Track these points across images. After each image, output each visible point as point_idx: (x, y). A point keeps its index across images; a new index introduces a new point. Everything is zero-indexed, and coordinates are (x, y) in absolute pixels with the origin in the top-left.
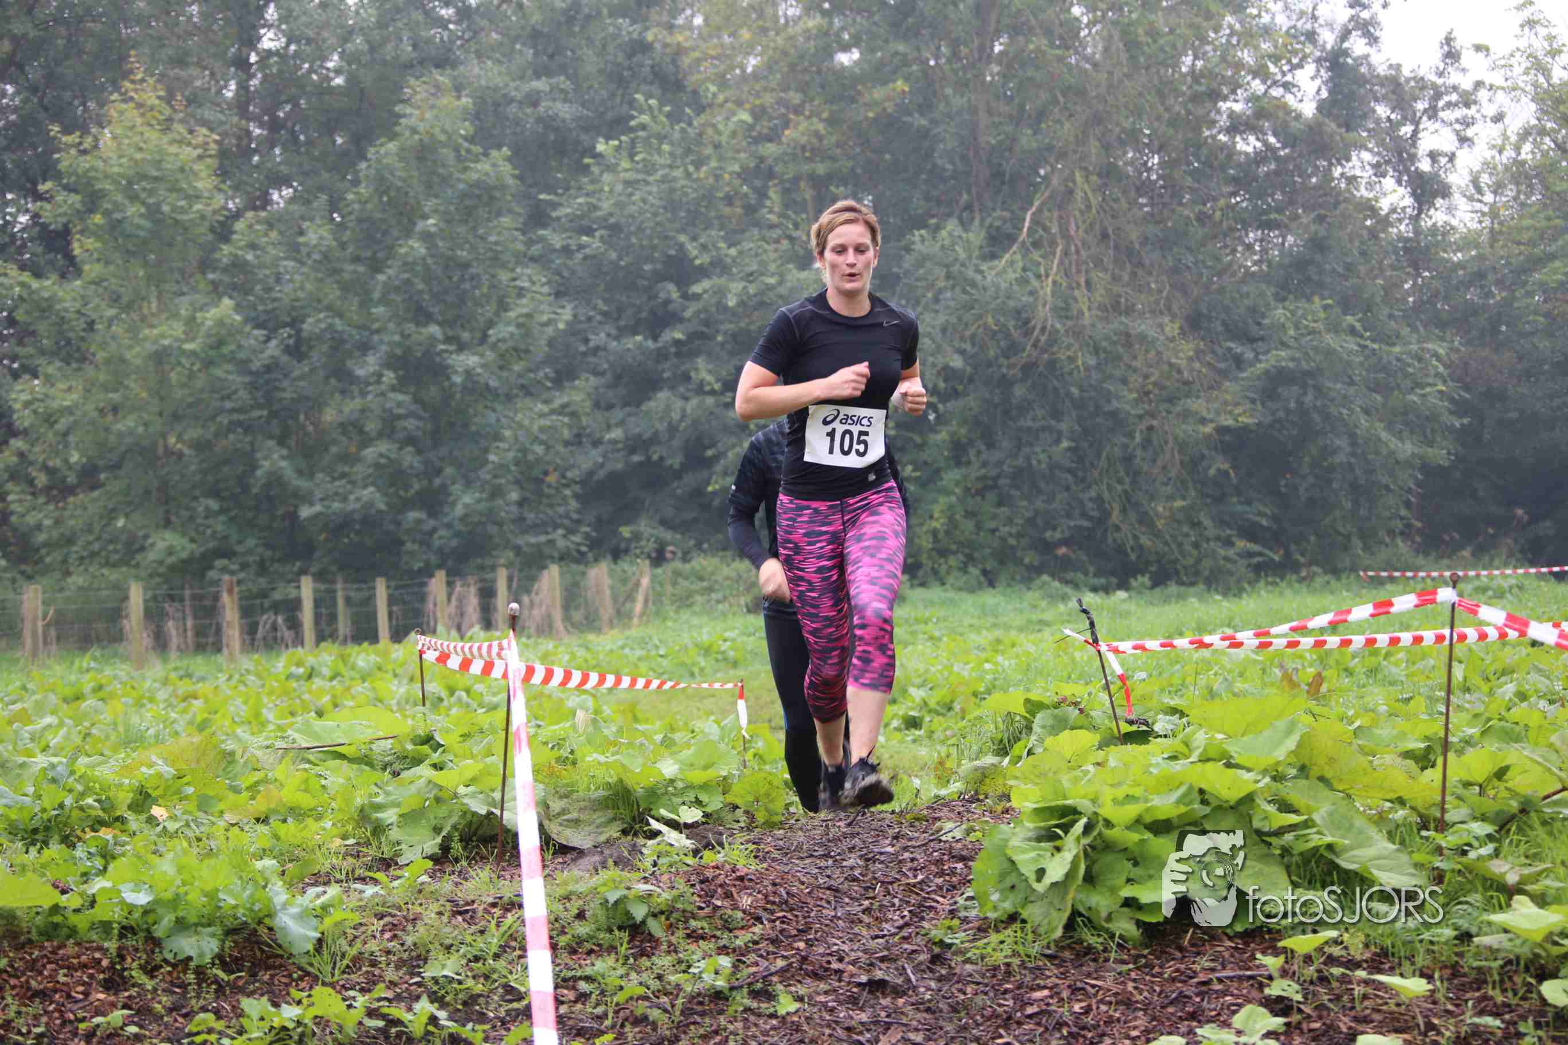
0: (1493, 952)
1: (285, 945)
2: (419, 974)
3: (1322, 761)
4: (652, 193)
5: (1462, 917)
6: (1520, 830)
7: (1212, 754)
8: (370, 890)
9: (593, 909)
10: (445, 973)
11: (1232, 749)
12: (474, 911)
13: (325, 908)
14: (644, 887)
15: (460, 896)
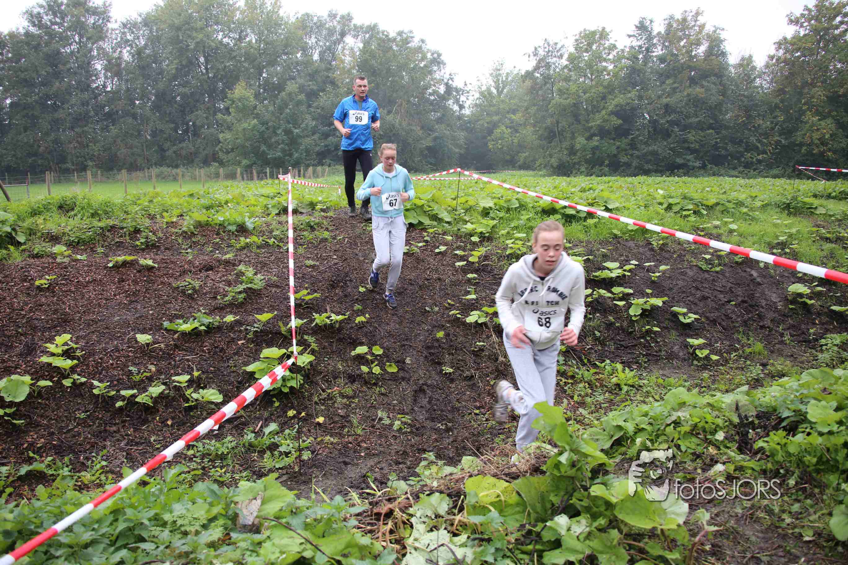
0: (464, 232)
1: (248, 228)
2: (272, 234)
3: (436, 199)
4: (329, 102)
5: (459, 226)
6: (469, 211)
8: (264, 219)
9: (304, 223)
10: (276, 234)
11: (422, 197)
13: (255, 222)
14: (313, 219)
15: (280, 220)
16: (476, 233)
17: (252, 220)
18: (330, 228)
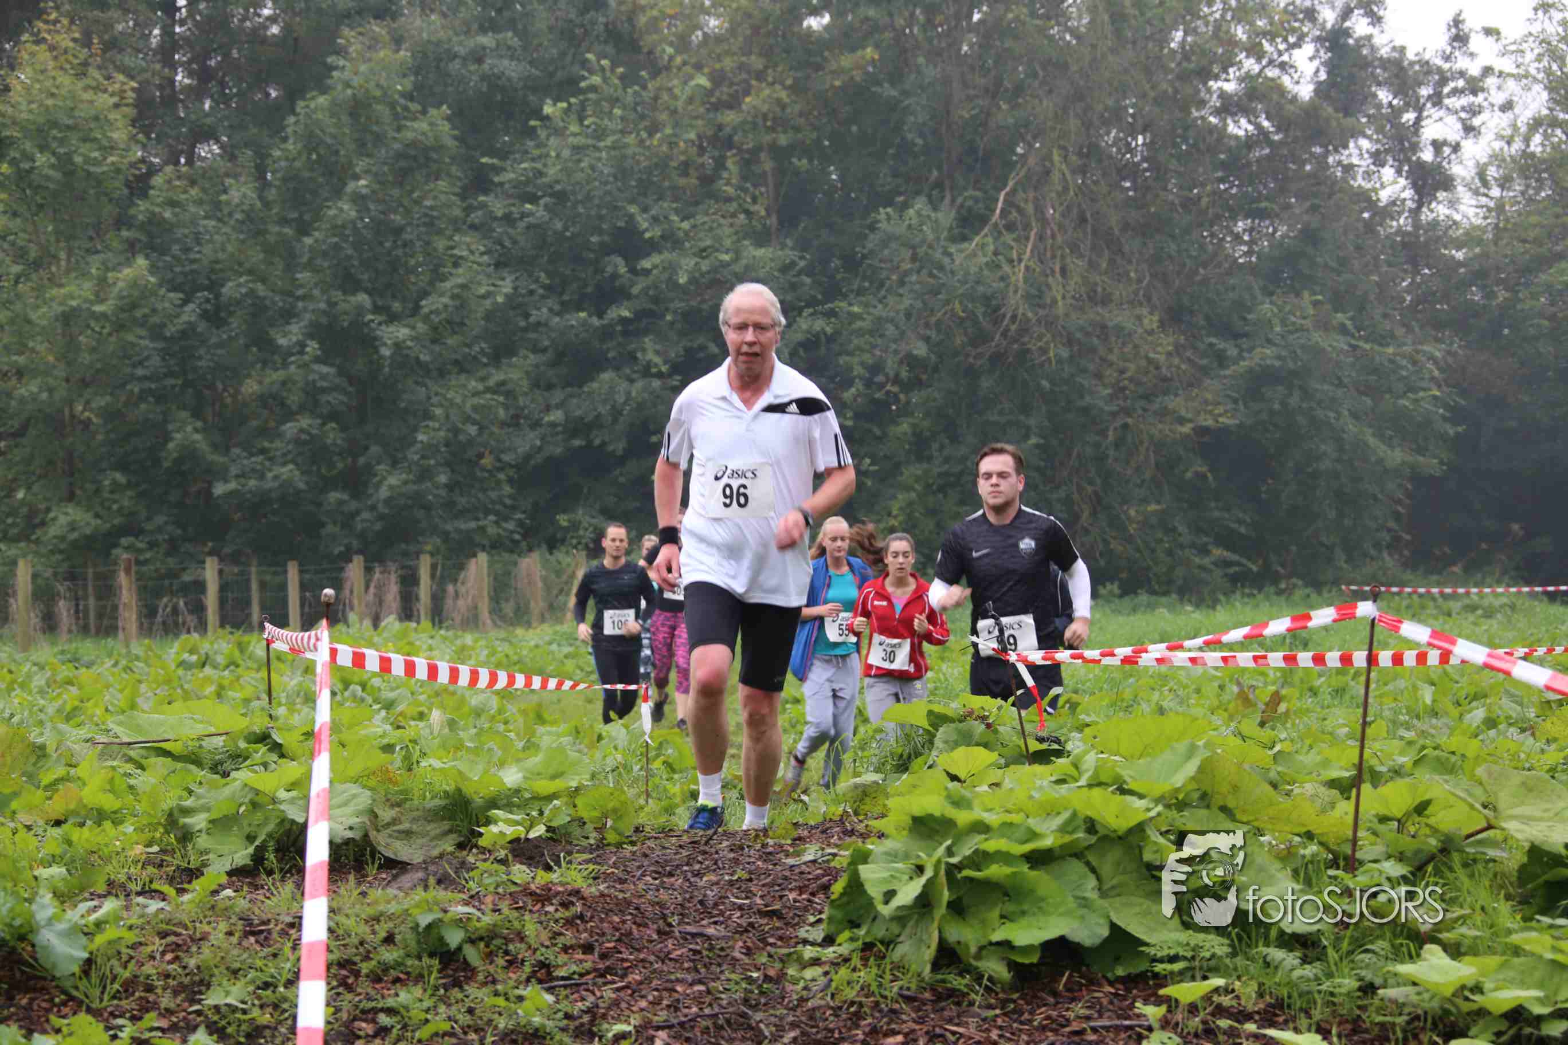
0: (1400, 1007)
1: (48, 966)
2: (199, 1002)
3: (1225, 788)
5: (1367, 966)
6: (1437, 872)
7: (1103, 779)
8: (154, 906)
9: (404, 934)
10: (229, 1000)
11: (1126, 773)
12: (269, 932)
13: (99, 925)
14: (462, 909)
15: (258, 914)
16: (1482, 1013)
17: (78, 913)
18: (566, 967)
